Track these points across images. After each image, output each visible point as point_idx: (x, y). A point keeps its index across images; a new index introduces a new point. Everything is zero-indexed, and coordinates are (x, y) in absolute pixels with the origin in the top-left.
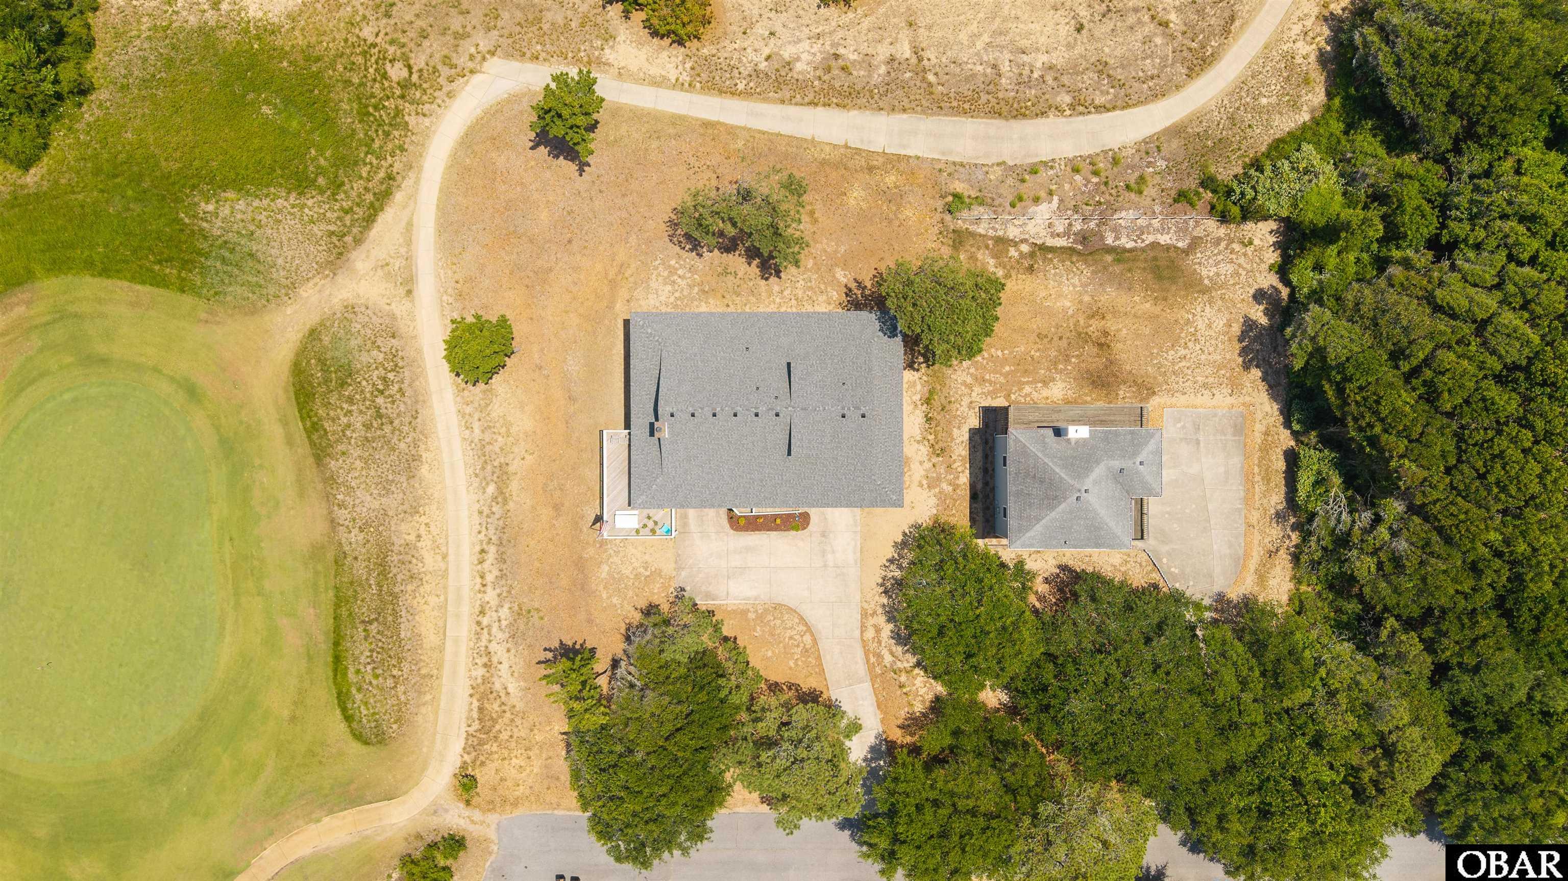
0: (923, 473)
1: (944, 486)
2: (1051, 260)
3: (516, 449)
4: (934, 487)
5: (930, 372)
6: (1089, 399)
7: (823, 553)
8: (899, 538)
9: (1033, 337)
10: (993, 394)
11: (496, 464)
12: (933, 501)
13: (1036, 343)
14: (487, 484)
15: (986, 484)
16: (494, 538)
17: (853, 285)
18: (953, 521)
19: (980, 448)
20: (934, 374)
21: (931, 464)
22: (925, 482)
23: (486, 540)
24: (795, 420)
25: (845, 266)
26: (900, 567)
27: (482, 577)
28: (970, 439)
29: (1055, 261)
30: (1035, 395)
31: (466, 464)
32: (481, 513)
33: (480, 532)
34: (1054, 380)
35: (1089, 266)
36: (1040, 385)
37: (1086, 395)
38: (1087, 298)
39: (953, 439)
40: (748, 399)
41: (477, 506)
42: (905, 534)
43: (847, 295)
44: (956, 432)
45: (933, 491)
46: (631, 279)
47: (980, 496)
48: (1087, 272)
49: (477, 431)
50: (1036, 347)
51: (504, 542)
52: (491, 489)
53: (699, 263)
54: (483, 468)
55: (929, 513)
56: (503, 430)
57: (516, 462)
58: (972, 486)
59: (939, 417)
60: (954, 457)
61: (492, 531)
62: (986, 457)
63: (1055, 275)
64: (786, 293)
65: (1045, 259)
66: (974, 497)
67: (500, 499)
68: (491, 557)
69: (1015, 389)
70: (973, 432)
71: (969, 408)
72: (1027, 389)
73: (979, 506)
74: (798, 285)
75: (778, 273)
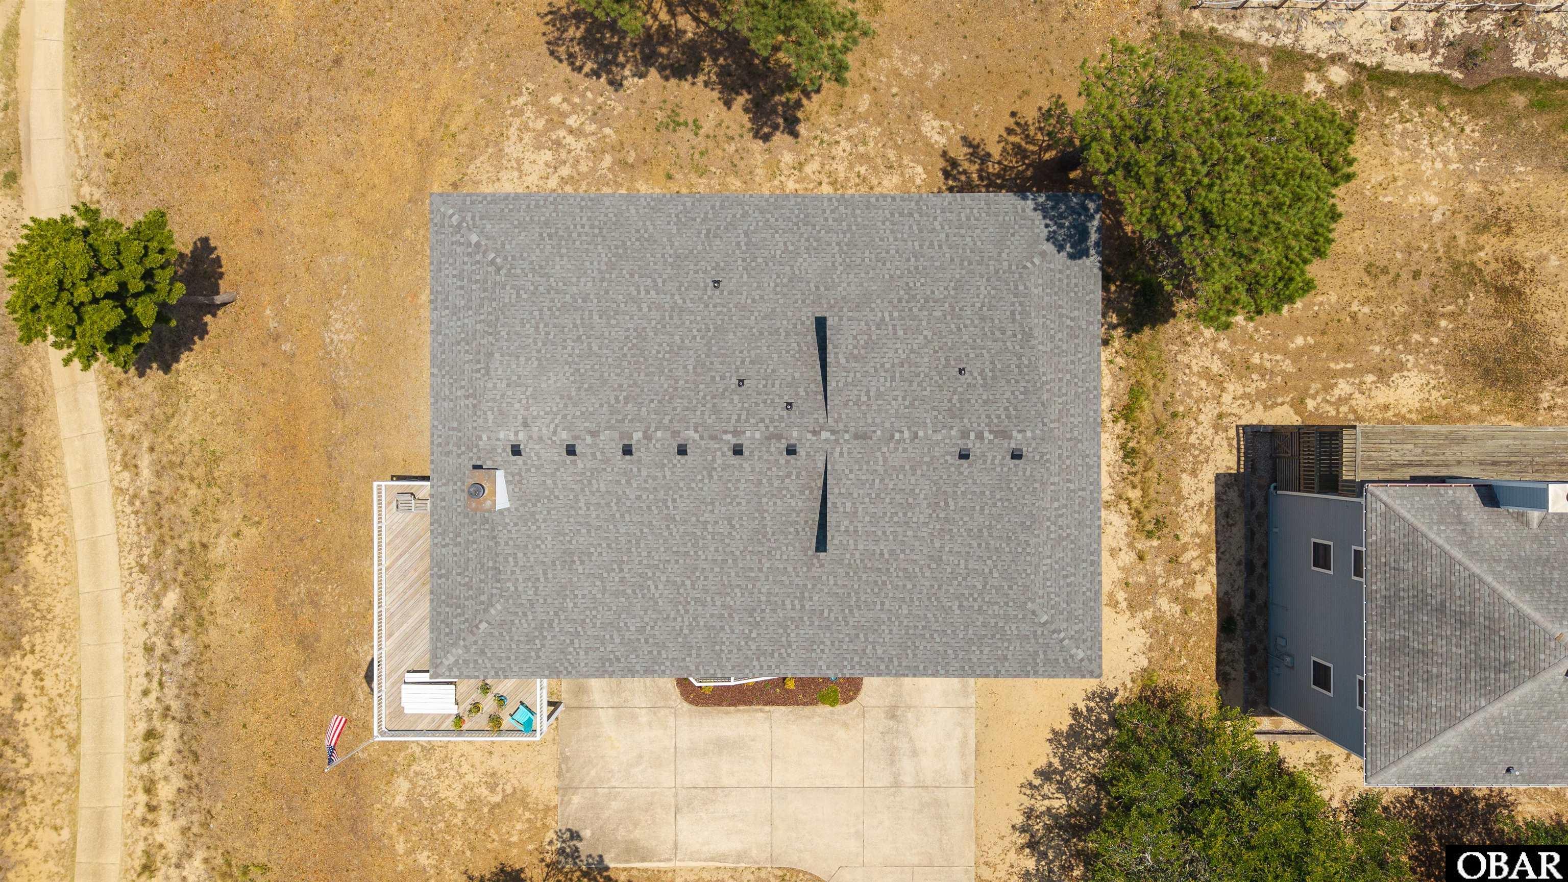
0: (1118, 575)
1: (1164, 603)
2: (1394, 102)
3: (224, 514)
4: (1144, 607)
5: (1131, 348)
6: (1475, 409)
7: (892, 755)
8: (1064, 722)
9: (1357, 273)
10: (1268, 398)
11: (184, 544)
12: (1140, 639)
13: (1362, 285)
14: (166, 587)
15: (1251, 596)
16: (175, 705)
17: (960, 153)
18: (1182, 681)
19: (1239, 518)
20: (1141, 355)
21: (1133, 556)
22: (1121, 596)
23: (160, 708)
24: (838, 465)
25: (942, 110)
26: (1065, 788)
27: (148, 791)
28: (1218, 498)
29: (1404, 104)
30: (1360, 401)
31: (120, 543)
32: (149, 649)
33: (146, 693)
34: (1401, 367)
35: (1476, 116)
36: (1370, 378)
37: (1470, 400)
38: (1472, 188)
39: (1181, 498)
40: (715, 410)
41: (141, 636)
42: (1076, 713)
43: (947, 174)
44: (1187, 482)
45: (1139, 616)
46: (463, 138)
47: (1240, 624)
48: (1473, 130)
49: (146, 473)
50: (1363, 293)
51: (198, 716)
52: (171, 599)
53: (615, 103)
54: (157, 554)
55: (1131, 667)
56: (200, 472)
57: (222, 540)
58: (1223, 604)
59: (1150, 449)
60: (1185, 539)
61: (171, 690)
62: (1250, 536)
63: (1404, 134)
64: (809, 169)
65: (1382, 101)
66: (1226, 626)
67: (190, 622)
68: (168, 747)
69: (1315, 386)
70: (1224, 483)
71: (1216, 427)
72: (1343, 387)
73: (1237, 646)
74: (837, 151)
75: (792, 127)
